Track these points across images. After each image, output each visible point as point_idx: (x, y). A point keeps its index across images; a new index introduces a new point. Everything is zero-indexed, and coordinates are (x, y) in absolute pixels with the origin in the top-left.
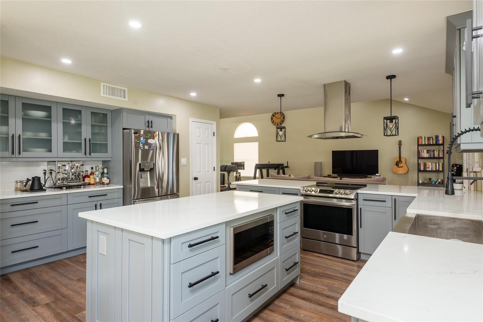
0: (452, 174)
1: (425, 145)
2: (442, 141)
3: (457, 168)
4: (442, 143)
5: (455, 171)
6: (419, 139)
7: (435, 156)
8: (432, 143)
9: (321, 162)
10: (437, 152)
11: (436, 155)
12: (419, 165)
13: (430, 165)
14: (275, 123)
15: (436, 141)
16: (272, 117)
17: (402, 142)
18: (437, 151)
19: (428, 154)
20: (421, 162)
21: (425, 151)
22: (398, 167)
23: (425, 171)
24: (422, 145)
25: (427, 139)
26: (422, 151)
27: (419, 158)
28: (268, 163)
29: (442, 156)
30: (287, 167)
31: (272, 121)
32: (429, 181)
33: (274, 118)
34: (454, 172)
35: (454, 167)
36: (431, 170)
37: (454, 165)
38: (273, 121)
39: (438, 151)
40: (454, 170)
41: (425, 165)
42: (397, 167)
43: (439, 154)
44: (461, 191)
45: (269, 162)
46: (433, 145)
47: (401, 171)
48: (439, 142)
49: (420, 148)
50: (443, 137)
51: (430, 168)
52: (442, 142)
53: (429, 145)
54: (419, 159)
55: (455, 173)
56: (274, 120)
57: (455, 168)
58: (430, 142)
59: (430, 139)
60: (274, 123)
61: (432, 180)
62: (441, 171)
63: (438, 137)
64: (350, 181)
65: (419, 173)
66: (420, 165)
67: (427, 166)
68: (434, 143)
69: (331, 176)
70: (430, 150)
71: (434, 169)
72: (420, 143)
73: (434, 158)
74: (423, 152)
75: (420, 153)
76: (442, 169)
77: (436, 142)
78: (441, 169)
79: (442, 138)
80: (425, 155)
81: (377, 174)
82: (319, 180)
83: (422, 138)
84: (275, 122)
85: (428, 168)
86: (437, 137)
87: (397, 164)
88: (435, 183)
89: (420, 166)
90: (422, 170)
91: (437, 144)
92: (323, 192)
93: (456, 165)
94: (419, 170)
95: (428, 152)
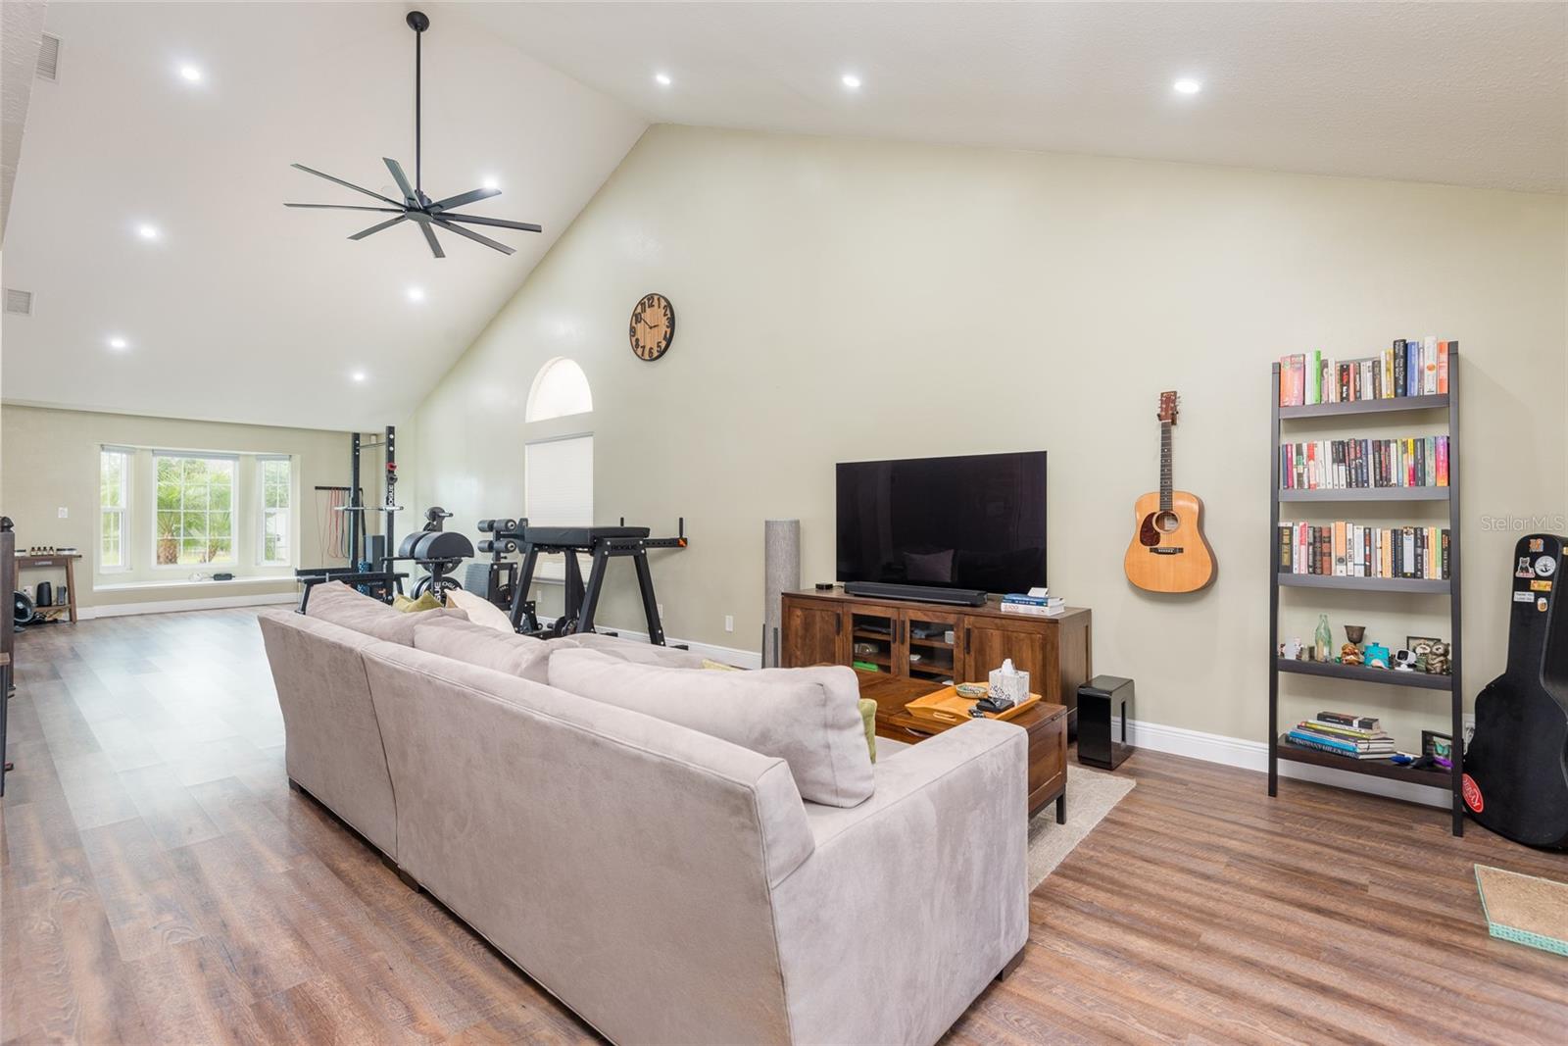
1: (1322, 417)
2: (1444, 374)
4: (1445, 394)
5: (1545, 586)
6: (1286, 369)
8: (1368, 404)
9: (797, 522)
10: (1405, 451)
12: (1280, 538)
13: (1359, 544)
14: (644, 347)
15: (1396, 379)
16: (634, 324)
17: (1182, 407)
18: (1405, 444)
19: (1342, 468)
20: (1298, 528)
21: (1325, 454)
22: (1156, 551)
24: (1302, 419)
25: (1333, 369)
26: (1299, 452)
27: (1285, 498)
28: (618, 525)
30: (677, 543)
31: (634, 339)
32: (1351, 646)
33: (640, 327)
34: (1538, 594)
35: (1535, 557)
36: (1359, 572)
37: (1537, 546)
38: (637, 340)
39: (1411, 447)
40: (1538, 578)
41: (1320, 543)
42: (1147, 548)
43: (1417, 476)
45: (622, 519)
47: (1170, 573)
48: (1421, 391)
50: (1453, 349)
51: (1360, 559)
52: (1440, 382)
54: (1281, 513)
55: (1542, 601)
56: (639, 335)
57: (1547, 565)
58: (1358, 393)
59: (1358, 373)
60: (640, 351)
61: (1368, 642)
63: (1413, 350)
66: (1286, 540)
67: (1337, 549)
68: (1387, 401)
70: (1358, 443)
71: (1384, 571)
72: (1288, 402)
74: (1311, 457)
75: (1288, 461)
76: (1447, 574)
77: (1402, 386)
79: (1444, 357)
80: (1324, 472)
83: (1302, 368)
84: (641, 344)
85: (1341, 560)
86: (1404, 352)
87: (1149, 535)
88: (1391, 661)
89: (1285, 548)
95: (1341, 454)
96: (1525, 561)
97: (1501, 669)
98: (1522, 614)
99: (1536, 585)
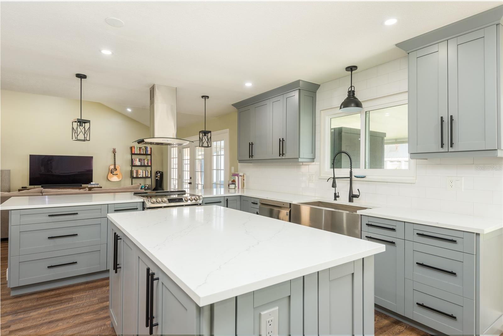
0: (156, 179)
1: (137, 154)
2: (150, 151)
3: (160, 174)
4: (150, 153)
5: (159, 177)
6: (133, 148)
7: (144, 164)
8: (142, 153)
10: (146, 160)
11: (146, 164)
12: (132, 172)
13: (141, 172)
15: (145, 151)
17: (117, 150)
19: (140, 162)
20: (134, 169)
21: (138, 160)
22: (114, 174)
23: (137, 178)
24: (135, 154)
25: (138, 148)
26: (135, 160)
27: (133, 165)
29: (150, 165)
34: (158, 178)
35: (158, 174)
36: (142, 176)
37: (158, 172)
41: (137, 172)
42: (112, 174)
43: (148, 163)
44: (234, 190)
46: (143, 154)
48: (148, 153)
49: (134, 157)
50: (151, 148)
51: (142, 175)
53: (140, 154)
54: (133, 167)
57: (159, 174)
58: (141, 152)
59: (141, 149)
62: (149, 178)
64: (105, 191)
65: (133, 179)
67: (139, 174)
68: (144, 153)
69: (27, 189)
70: (141, 159)
71: (144, 176)
72: (133, 152)
73: (145, 166)
75: (133, 161)
76: (151, 176)
78: (149, 176)
80: (138, 163)
81: (91, 183)
82: (62, 193)
83: (135, 148)
85: (140, 175)
86: (146, 148)
87: (112, 172)
89: (133, 174)
90: (135, 176)
91: (146, 154)
92: (175, 201)
93: (160, 172)
94: (132, 177)
95: (140, 160)
96: (157, 174)
97: (155, 187)
98: (157, 180)
99: (158, 177)
